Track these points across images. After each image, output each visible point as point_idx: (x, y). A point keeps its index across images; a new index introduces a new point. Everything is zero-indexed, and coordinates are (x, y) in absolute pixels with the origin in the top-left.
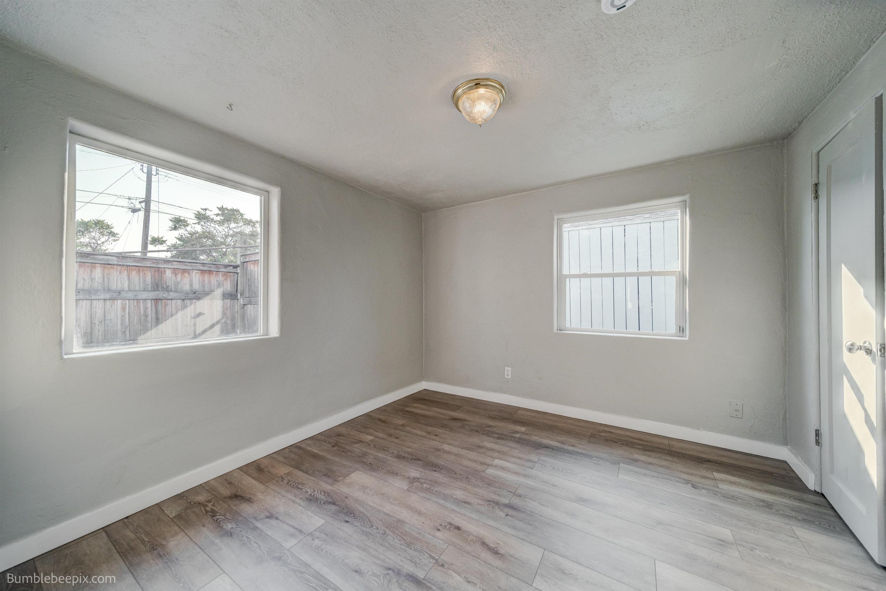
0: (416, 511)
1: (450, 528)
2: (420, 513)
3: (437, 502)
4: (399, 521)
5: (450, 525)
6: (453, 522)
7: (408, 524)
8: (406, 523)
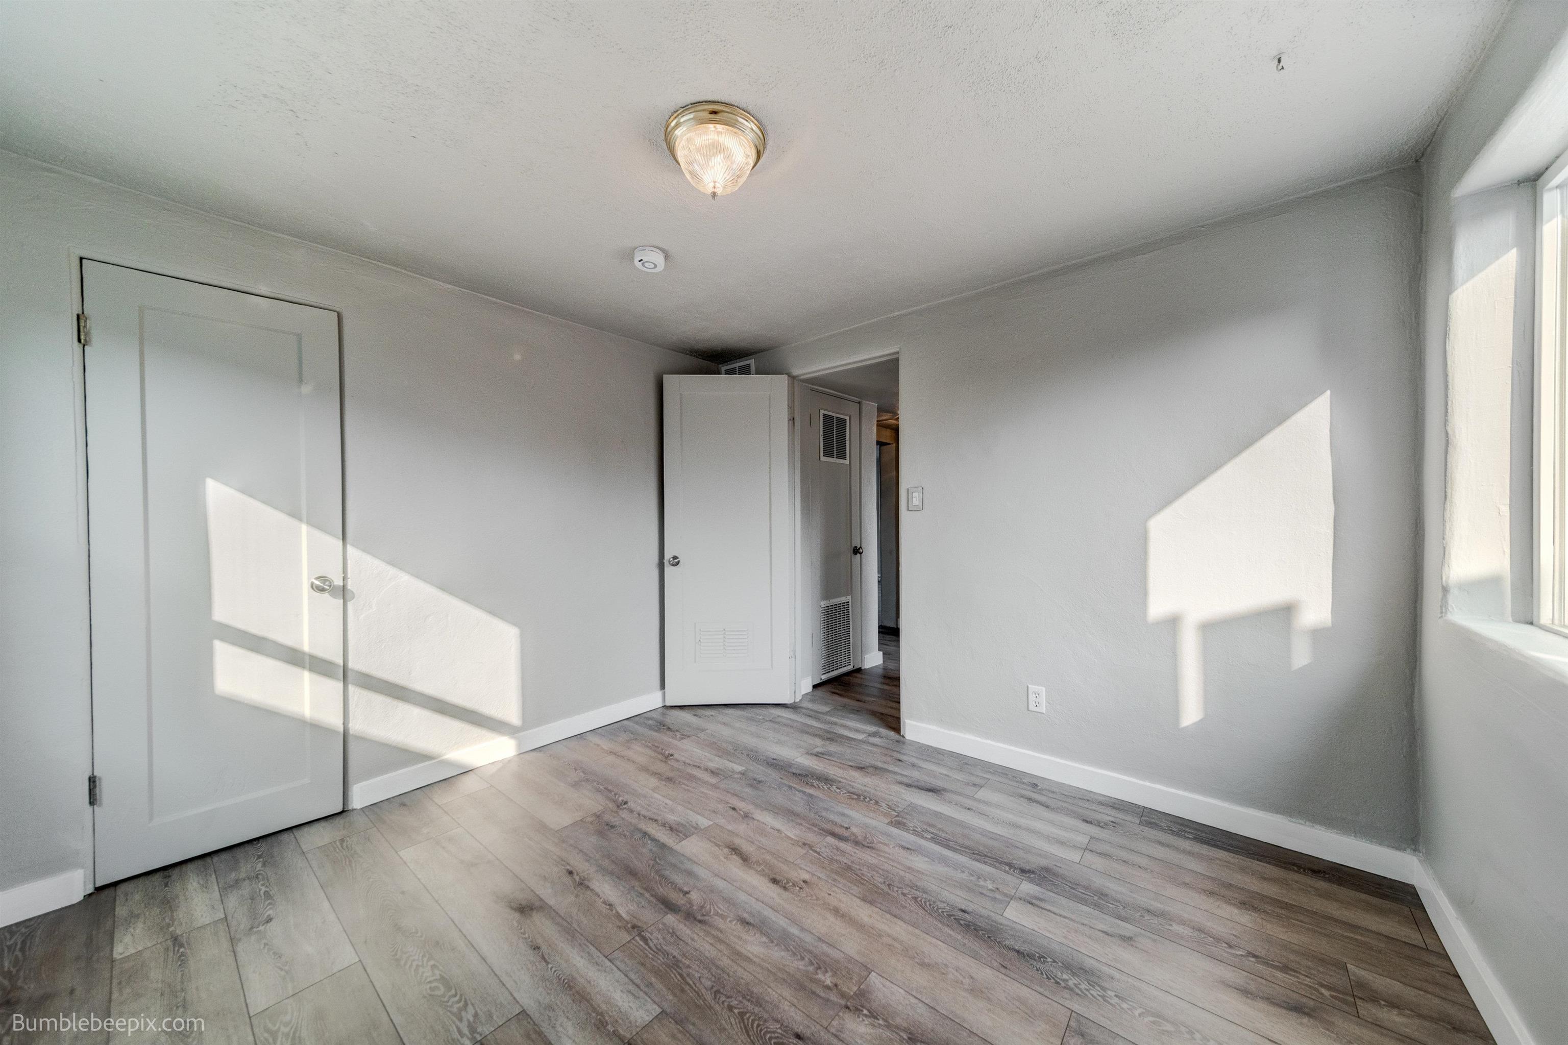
0: (843, 916)
1: (788, 882)
2: (836, 911)
3: (803, 929)
4: (871, 903)
5: (787, 886)
6: (781, 891)
7: (855, 896)
8: (859, 898)
